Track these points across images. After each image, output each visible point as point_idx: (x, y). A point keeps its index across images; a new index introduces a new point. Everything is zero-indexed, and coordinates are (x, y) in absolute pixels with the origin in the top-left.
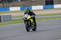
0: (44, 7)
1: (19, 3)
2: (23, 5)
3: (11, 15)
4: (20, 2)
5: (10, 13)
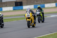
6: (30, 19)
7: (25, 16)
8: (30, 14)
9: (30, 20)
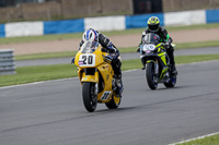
0: (129, 23)
1: (40, 9)
2: (52, 16)
3: (11, 52)
4: (41, 4)
5: (7, 43)
6: (96, 74)
7: (73, 61)
8: (94, 55)
9: (95, 79)
